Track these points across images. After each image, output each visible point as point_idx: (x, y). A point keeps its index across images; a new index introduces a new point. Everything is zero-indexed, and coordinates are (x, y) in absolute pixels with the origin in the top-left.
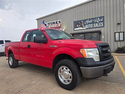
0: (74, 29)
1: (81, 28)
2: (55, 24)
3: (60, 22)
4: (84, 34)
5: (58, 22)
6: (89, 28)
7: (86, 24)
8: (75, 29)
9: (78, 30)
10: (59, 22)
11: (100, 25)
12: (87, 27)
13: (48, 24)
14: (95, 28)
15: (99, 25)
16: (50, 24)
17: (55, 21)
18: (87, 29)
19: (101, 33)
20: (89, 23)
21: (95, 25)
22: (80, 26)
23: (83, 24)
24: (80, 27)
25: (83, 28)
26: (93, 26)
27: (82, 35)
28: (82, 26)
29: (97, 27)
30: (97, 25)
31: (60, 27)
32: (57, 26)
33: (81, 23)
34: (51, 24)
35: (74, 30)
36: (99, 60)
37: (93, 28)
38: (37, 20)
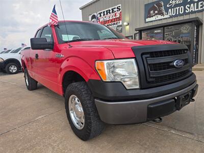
0: (145, 20)
1: (160, 17)
2: (110, 13)
3: (120, 9)
4: (162, 28)
5: (116, 10)
6: (176, 16)
7: (171, 8)
8: (148, 20)
9: (152, 21)
10: (117, 8)
11: (200, 6)
12: (171, 12)
13: (99, 16)
14: (189, 13)
15: (197, 8)
16: (102, 15)
17: (110, 9)
18: (171, 17)
19: (202, 24)
20: (176, 5)
21: (189, 8)
22: (156, 12)
23: (163, 8)
24: (157, 14)
25: (162, 17)
26: (185, 9)
27: (159, 31)
28: (161, 13)
29: (192, 12)
30: (193, 8)
31: (119, 19)
32: (114, 17)
33: (160, 6)
34: (104, 15)
35: (146, 22)
36: (138, 87)
37: (185, 13)
38: (82, 9)
